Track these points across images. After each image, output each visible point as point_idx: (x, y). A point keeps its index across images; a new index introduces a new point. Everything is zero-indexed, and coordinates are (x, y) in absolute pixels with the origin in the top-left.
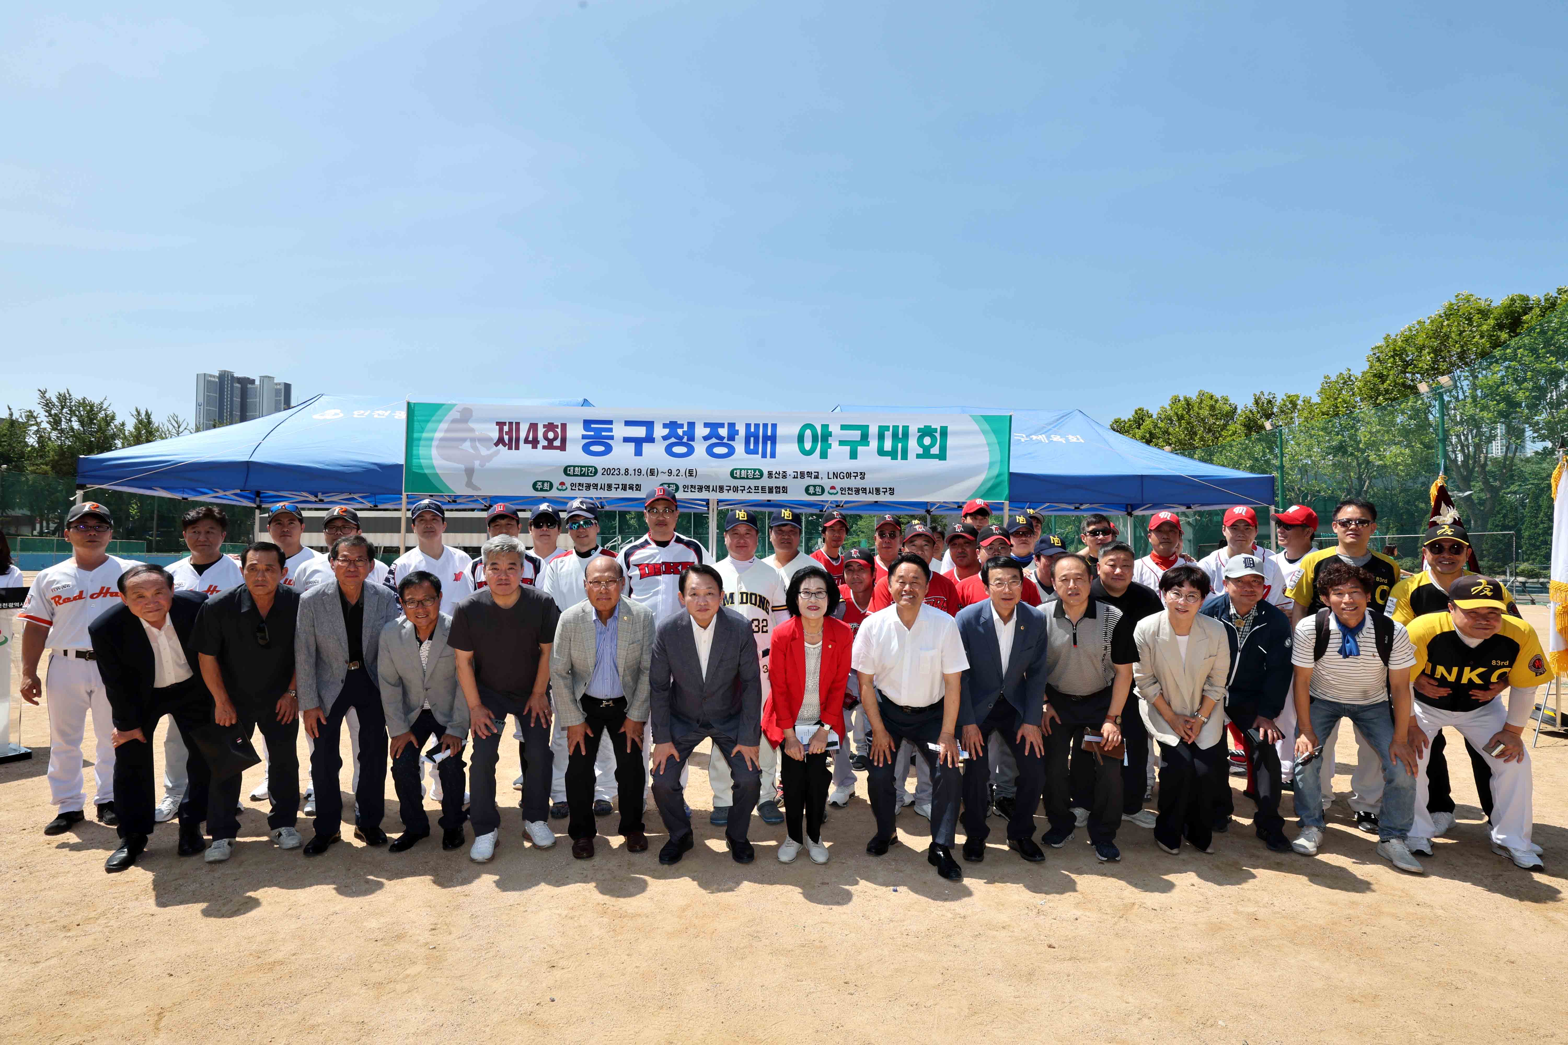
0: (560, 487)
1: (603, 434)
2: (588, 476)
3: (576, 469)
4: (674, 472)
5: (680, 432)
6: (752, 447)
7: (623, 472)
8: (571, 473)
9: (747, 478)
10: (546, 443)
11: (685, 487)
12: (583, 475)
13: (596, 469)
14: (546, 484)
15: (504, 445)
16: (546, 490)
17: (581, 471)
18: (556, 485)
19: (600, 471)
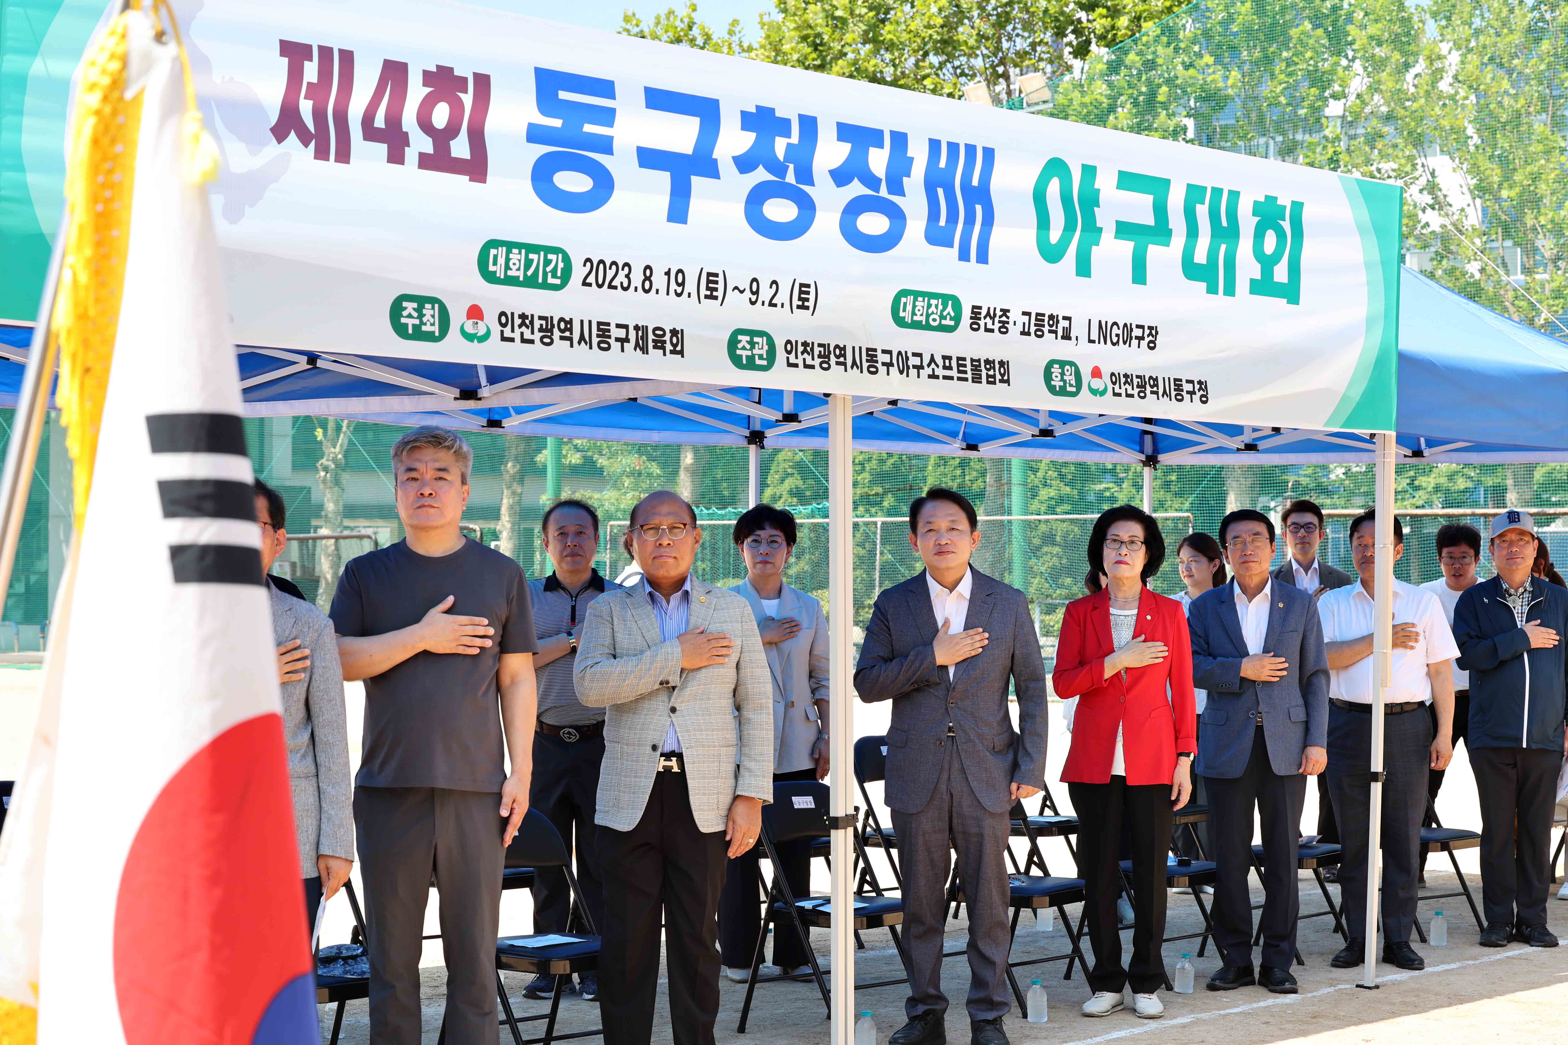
0: (469, 327)
1: (588, 128)
2: (545, 286)
3: (515, 256)
4: (766, 293)
5: (780, 146)
6: (942, 223)
7: (637, 278)
8: (498, 269)
9: (928, 327)
10: (426, 145)
11: (790, 346)
12: (530, 282)
13: (567, 259)
14: (428, 310)
15: (305, 138)
16: (430, 337)
17: (528, 263)
18: (458, 316)
19: (579, 272)
